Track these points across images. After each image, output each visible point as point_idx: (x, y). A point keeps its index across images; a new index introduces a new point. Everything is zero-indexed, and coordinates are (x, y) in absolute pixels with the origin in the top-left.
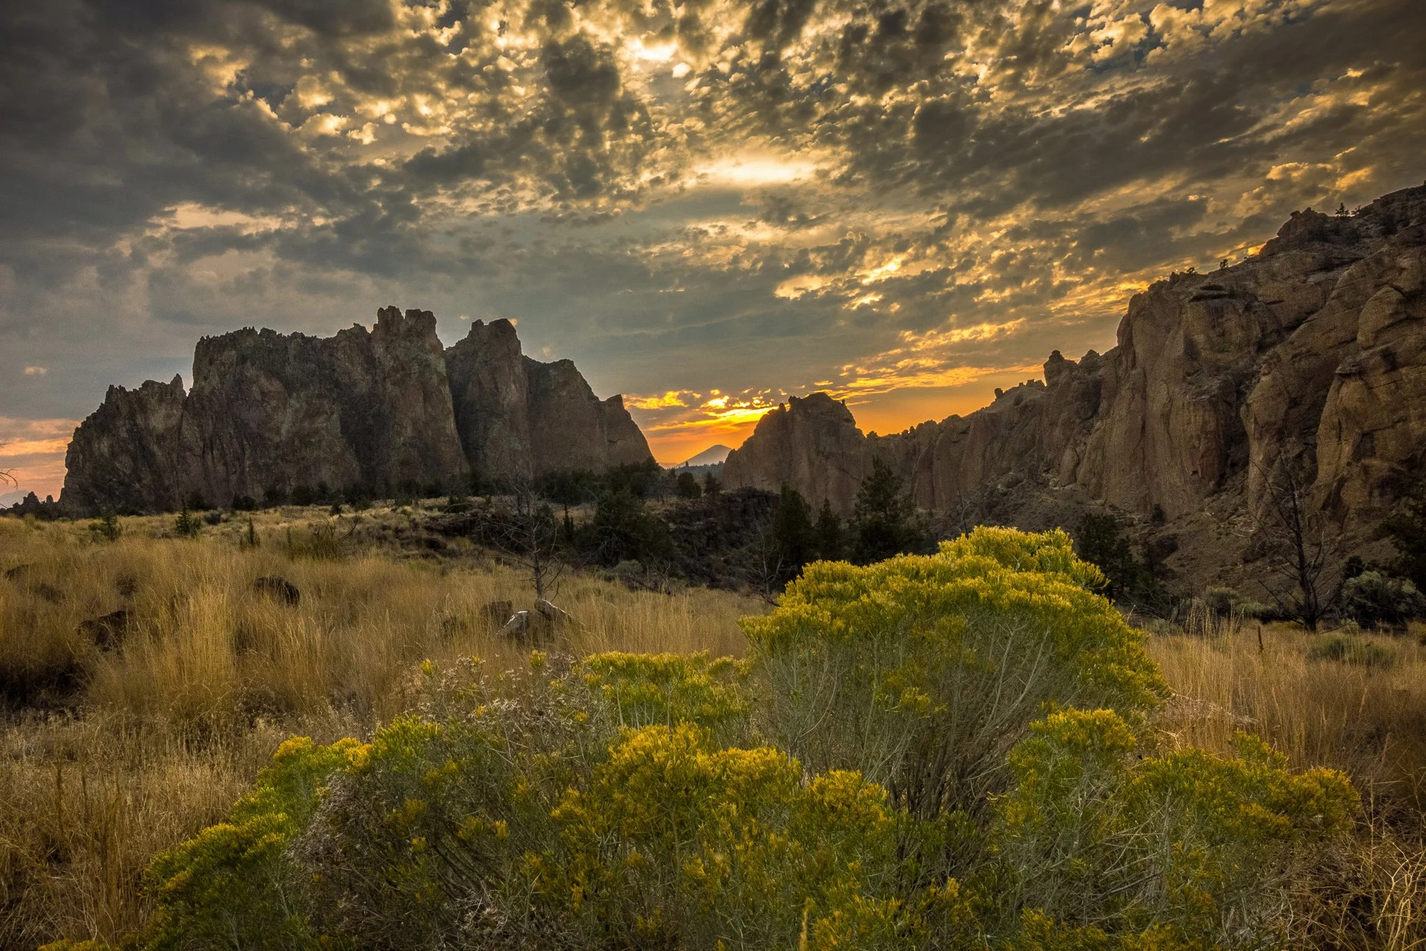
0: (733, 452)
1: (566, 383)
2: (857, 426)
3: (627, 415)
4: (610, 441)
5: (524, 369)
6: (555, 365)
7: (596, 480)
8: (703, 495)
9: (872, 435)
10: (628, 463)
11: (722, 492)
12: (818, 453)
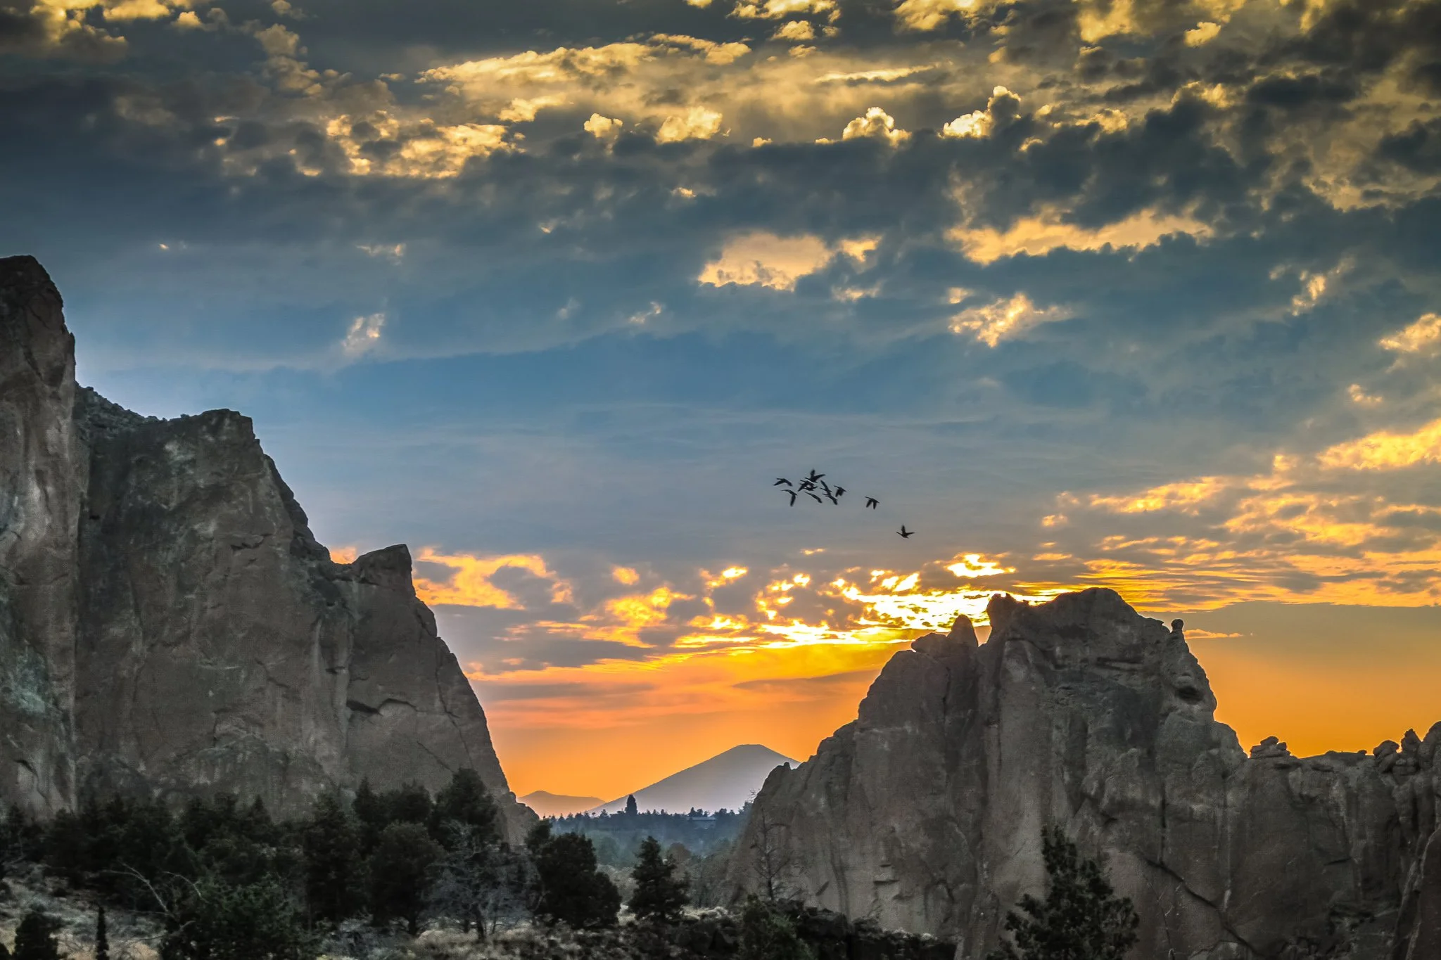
0: (780, 775)
1: (217, 494)
2: (1218, 717)
3: (424, 617)
4: (354, 705)
5: (78, 432)
6: (184, 426)
7: (272, 838)
8: (624, 916)
9: (1272, 750)
10: (385, 785)
11: (692, 913)
12: (1078, 798)
